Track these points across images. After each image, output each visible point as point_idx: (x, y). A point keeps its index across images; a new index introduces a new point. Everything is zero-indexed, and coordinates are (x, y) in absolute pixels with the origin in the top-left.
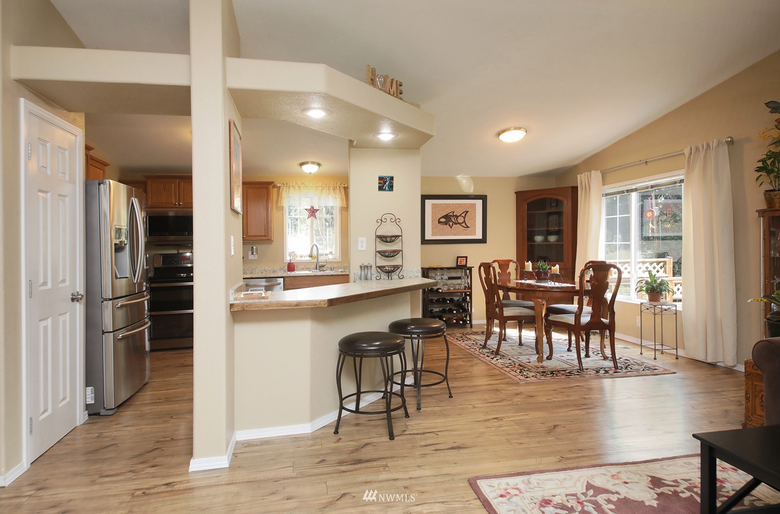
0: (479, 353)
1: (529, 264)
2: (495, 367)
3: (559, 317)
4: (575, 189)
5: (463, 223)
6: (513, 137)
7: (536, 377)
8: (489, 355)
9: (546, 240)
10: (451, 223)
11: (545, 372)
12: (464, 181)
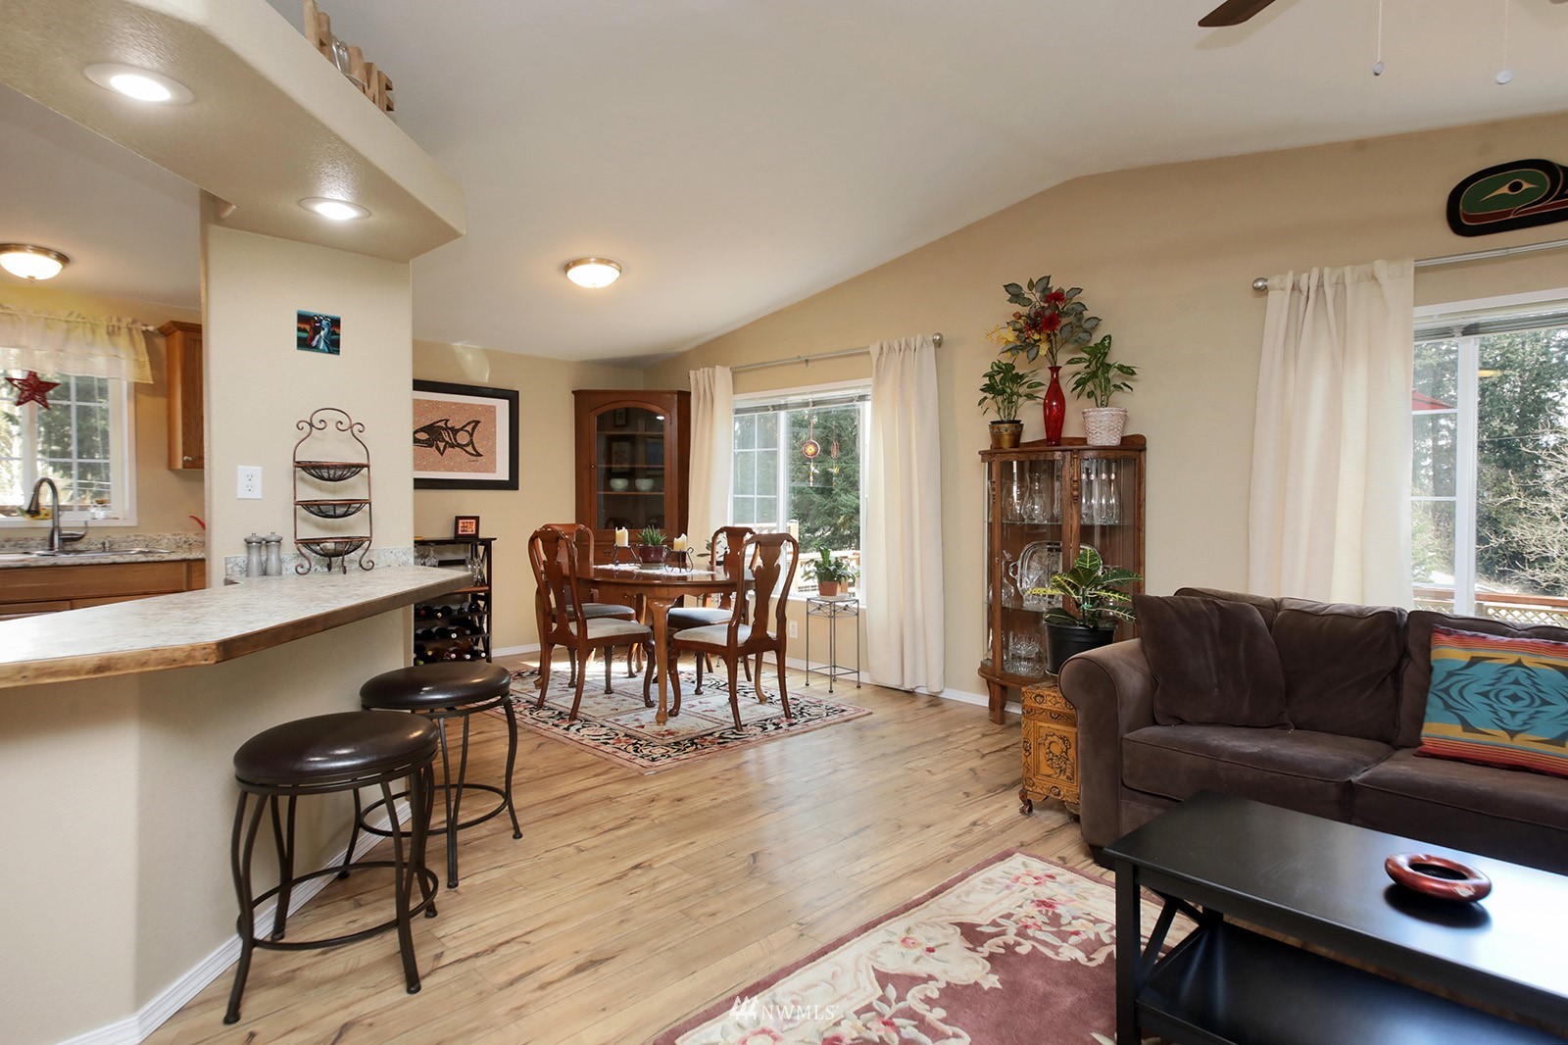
0: (533, 721)
1: (624, 533)
2: (582, 747)
3: (696, 634)
4: (684, 397)
5: (467, 445)
6: (593, 277)
7: (669, 756)
8: (556, 722)
9: (632, 487)
10: (441, 445)
11: (679, 742)
12: (469, 357)
